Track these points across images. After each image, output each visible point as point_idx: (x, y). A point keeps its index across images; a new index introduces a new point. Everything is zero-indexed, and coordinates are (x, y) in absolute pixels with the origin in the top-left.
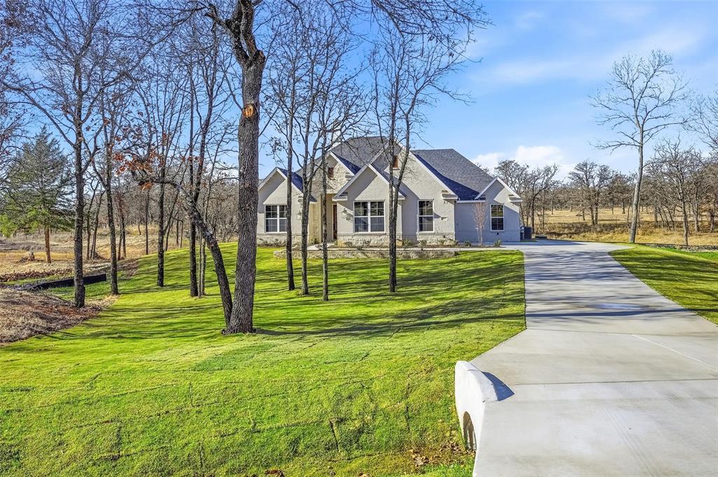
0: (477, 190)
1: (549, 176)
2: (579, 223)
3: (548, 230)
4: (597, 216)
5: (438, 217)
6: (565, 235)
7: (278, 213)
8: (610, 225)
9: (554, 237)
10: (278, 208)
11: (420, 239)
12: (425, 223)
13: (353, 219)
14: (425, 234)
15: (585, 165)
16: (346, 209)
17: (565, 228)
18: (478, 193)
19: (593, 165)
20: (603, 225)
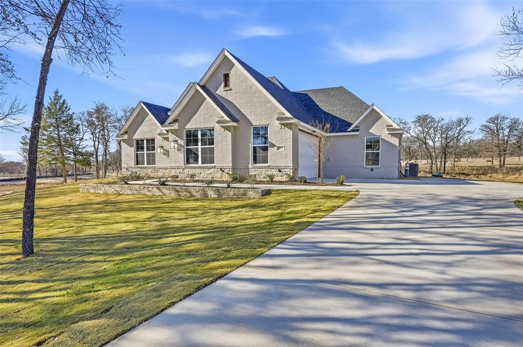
0: (350, 122)
1: (461, 127)
2: (487, 166)
3: (458, 172)
4: (504, 161)
5: (273, 146)
6: (473, 176)
7: (145, 147)
8: (516, 168)
9: (462, 177)
10: (145, 142)
11: (252, 172)
12: (260, 153)
13: (184, 150)
14: (259, 168)
15: (497, 118)
16: (177, 139)
17: (473, 170)
18: (350, 124)
19: (504, 118)
20: (510, 168)
